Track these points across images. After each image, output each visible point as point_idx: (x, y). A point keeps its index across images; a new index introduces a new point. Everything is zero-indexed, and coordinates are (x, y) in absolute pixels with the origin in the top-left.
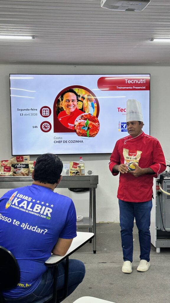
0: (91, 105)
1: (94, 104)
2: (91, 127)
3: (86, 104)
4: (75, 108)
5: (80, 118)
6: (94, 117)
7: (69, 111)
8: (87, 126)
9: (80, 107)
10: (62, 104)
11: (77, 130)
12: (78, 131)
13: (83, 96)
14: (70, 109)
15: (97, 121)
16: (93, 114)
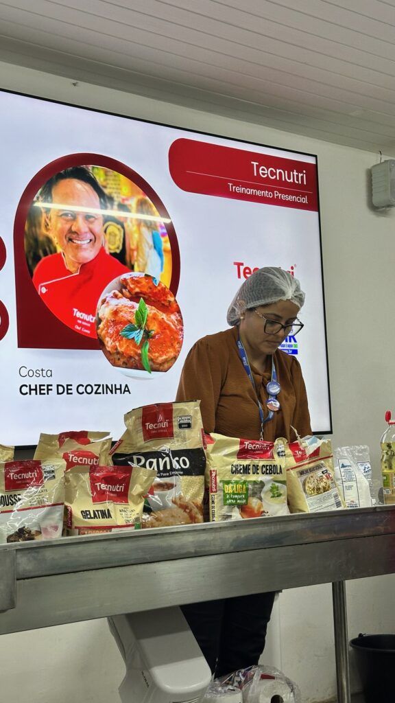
0: (151, 243)
1: (163, 239)
2: (154, 328)
3: (136, 236)
4: (98, 246)
5: (117, 292)
6: (164, 289)
7: (75, 256)
8: (140, 327)
9: (113, 247)
10: (47, 225)
11: (107, 339)
12: (109, 344)
13: (123, 200)
14: (78, 247)
15: (175, 306)
16: (158, 279)
